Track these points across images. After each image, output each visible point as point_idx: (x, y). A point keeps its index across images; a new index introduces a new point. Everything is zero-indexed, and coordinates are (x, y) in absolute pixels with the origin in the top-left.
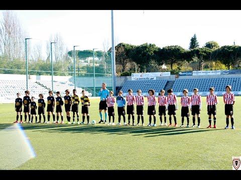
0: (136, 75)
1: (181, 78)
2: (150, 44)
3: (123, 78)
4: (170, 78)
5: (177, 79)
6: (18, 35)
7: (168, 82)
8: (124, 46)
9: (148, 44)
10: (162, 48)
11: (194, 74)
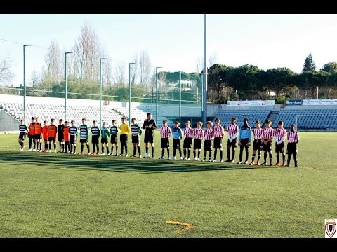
0: (233, 103)
1: (287, 107)
2: (252, 66)
3: (216, 107)
4: (274, 108)
5: (282, 109)
6: (96, 54)
7: (271, 112)
8: (219, 67)
9: (249, 66)
10: (266, 71)
11: (304, 104)
